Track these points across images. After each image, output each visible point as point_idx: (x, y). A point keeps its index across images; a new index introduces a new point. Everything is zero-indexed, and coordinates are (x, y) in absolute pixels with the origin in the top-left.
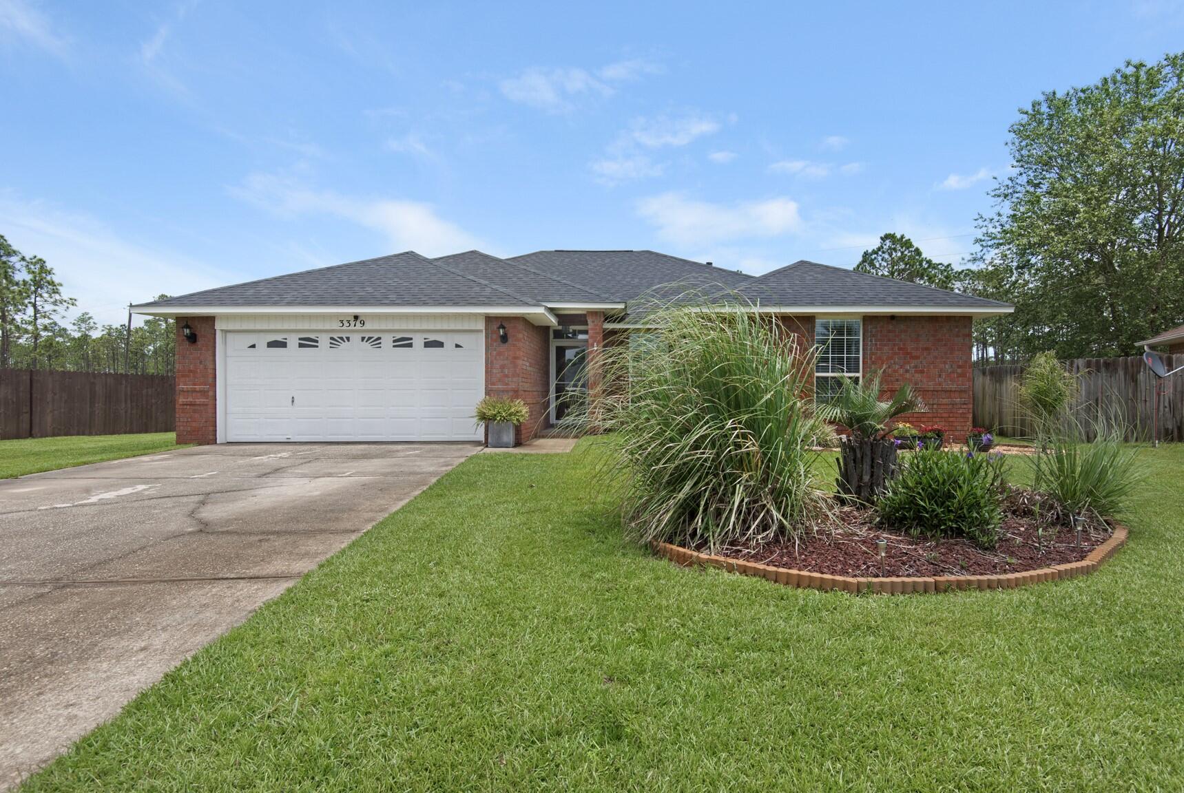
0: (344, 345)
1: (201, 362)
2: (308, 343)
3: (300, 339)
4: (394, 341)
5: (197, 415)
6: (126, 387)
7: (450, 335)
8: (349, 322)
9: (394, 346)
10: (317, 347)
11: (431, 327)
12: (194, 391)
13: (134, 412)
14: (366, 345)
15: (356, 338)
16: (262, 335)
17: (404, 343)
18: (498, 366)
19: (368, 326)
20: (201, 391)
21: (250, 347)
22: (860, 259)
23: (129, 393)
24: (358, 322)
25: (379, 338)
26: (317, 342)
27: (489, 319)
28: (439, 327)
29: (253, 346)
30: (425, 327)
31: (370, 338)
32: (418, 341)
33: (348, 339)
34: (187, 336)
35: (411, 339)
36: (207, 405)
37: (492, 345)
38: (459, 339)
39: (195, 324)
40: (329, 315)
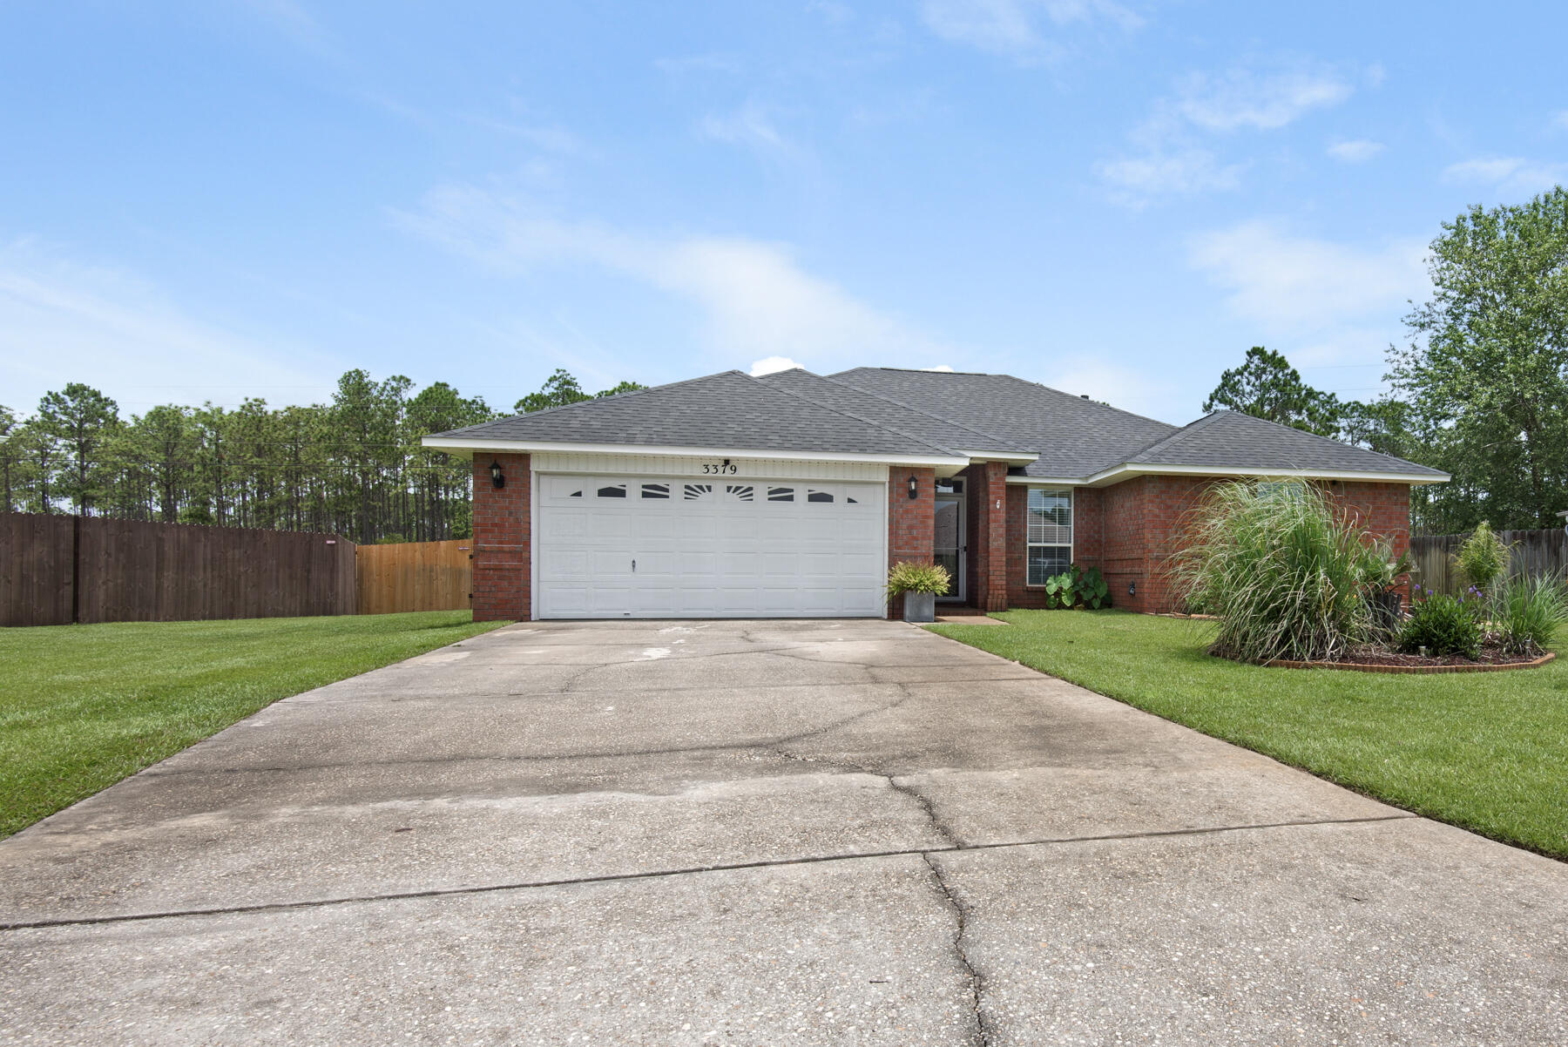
0: (704, 496)
1: (510, 514)
2: (654, 491)
3: (644, 487)
4: (770, 493)
5: (506, 583)
7: (841, 487)
8: (716, 467)
9: (770, 499)
10: (667, 497)
11: (814, 476)
12: (501, 551)
14: (734, 497)
15: (719, 488)
16: (591, 480)
17: (782, 495)
18: (905, 526)
19: (741, 473)
20: (510, 552)
21: (575, 495)
24: (728, 467)
25: (750, 489)
26: (667, 490)
27: (895, 470)
28: (822, 477)
29: (579, 494)
30: (805, 476)
31: (738, 488)
32: (801, 494)
33: (709, 488)
34: (495, 479)
35: (792, 490)
36: (519, 570)
37: (898, 501)
38: (852, 492)
39: (502, 463)
40: (692, 458)
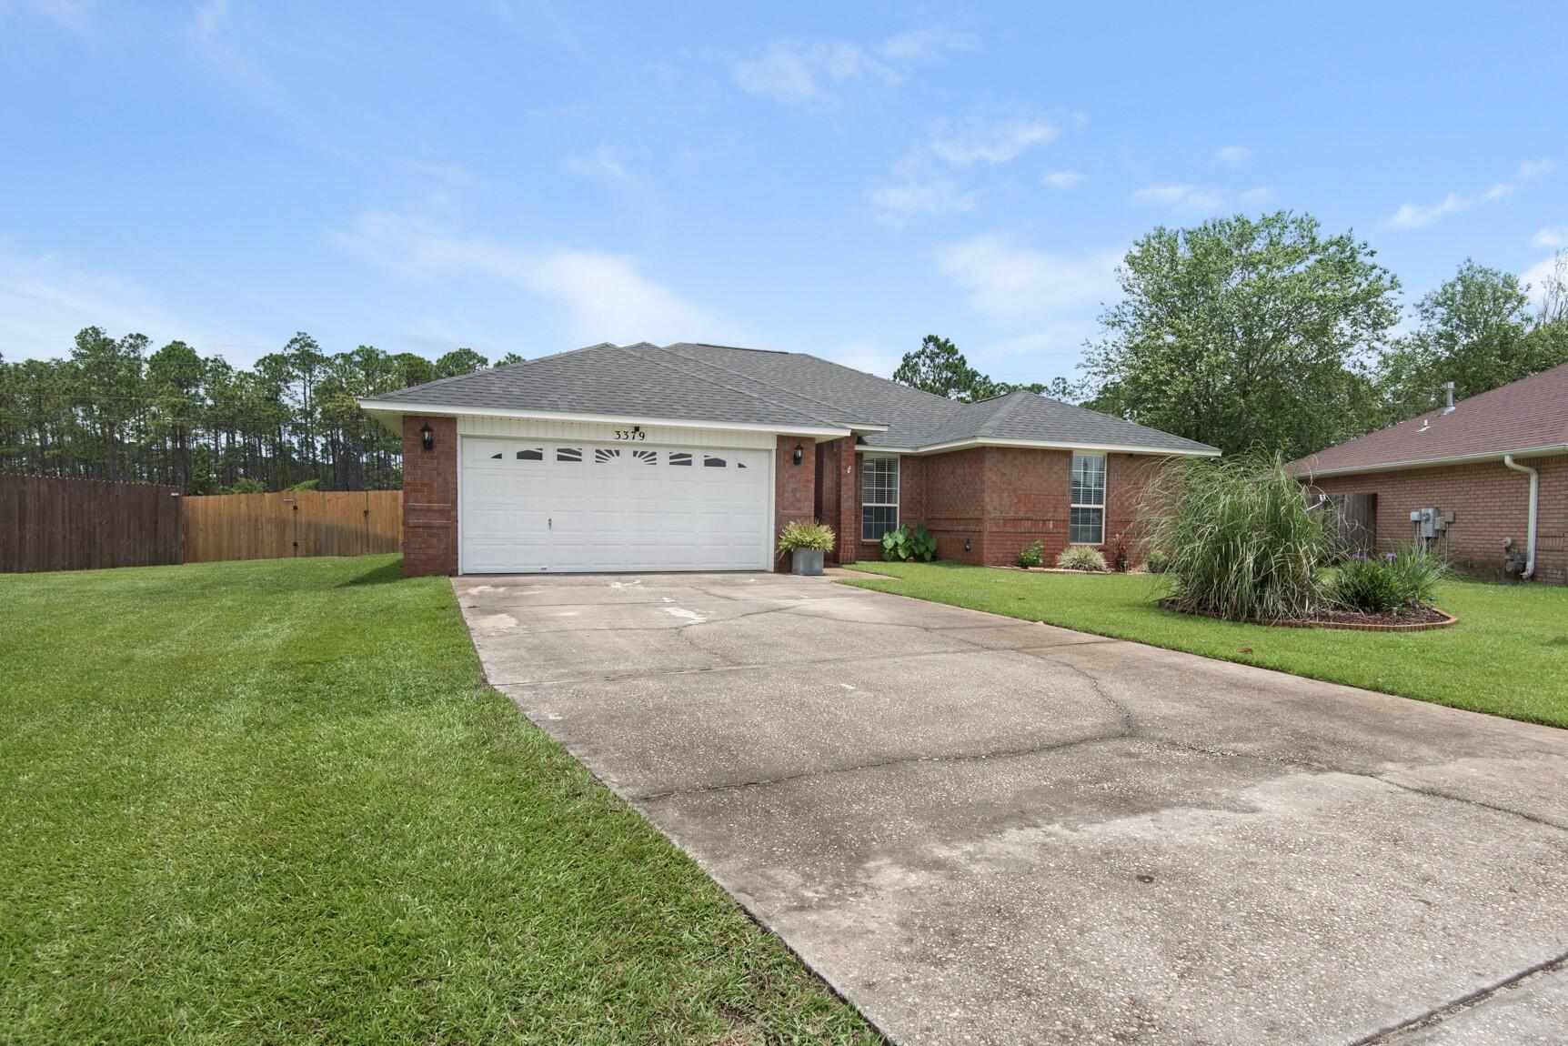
0: (613, 460)
1: (439, 474)
2: (568, 455)
3: (559, 450)
4: (671, 458)
5: (435, 540)
6: (63, 498)
7: (732, 453)
8: (626, 433)
9: (671, 463)
10: (580, 460)
11: (712, 444)
12: (430, 510)
13: (74, 536)
14: (639, 461)
15: (626, 452)
16: (510, 443)
17: (682, 459)
18: (790, 490)
19: (648, 440)
20: (440, 511)
21: (496, 457)
22: (902, 362)
23: (67, 509)
24: (637, 433)
25: (654, 454)
26: (580, 454)
27: (782, 439)
28: (719, 444)
29: (499, 456)
30: (704, 443)
31: (643, 453)
32: (698, 459)
33: (618, 453)
34: (425, 442)
35: (690, 456)
36: (448, 528)
37: (784, 467)
38: (742, 458)
39: (431, 425)
40: (606, 425)
